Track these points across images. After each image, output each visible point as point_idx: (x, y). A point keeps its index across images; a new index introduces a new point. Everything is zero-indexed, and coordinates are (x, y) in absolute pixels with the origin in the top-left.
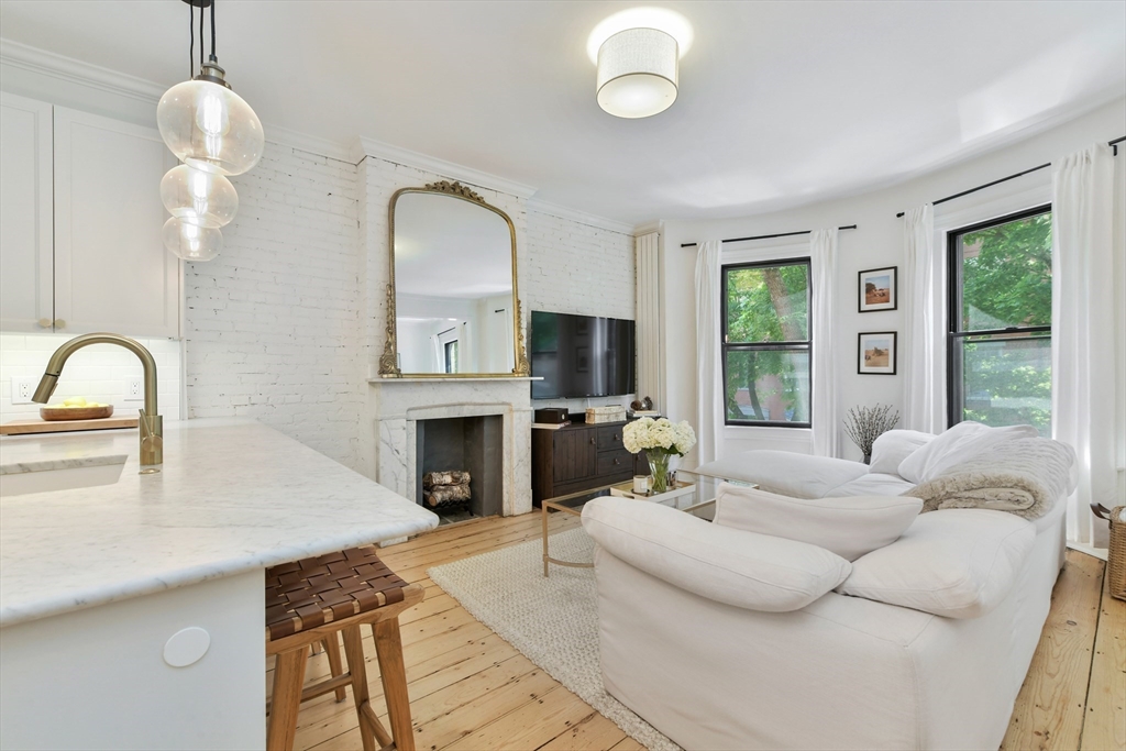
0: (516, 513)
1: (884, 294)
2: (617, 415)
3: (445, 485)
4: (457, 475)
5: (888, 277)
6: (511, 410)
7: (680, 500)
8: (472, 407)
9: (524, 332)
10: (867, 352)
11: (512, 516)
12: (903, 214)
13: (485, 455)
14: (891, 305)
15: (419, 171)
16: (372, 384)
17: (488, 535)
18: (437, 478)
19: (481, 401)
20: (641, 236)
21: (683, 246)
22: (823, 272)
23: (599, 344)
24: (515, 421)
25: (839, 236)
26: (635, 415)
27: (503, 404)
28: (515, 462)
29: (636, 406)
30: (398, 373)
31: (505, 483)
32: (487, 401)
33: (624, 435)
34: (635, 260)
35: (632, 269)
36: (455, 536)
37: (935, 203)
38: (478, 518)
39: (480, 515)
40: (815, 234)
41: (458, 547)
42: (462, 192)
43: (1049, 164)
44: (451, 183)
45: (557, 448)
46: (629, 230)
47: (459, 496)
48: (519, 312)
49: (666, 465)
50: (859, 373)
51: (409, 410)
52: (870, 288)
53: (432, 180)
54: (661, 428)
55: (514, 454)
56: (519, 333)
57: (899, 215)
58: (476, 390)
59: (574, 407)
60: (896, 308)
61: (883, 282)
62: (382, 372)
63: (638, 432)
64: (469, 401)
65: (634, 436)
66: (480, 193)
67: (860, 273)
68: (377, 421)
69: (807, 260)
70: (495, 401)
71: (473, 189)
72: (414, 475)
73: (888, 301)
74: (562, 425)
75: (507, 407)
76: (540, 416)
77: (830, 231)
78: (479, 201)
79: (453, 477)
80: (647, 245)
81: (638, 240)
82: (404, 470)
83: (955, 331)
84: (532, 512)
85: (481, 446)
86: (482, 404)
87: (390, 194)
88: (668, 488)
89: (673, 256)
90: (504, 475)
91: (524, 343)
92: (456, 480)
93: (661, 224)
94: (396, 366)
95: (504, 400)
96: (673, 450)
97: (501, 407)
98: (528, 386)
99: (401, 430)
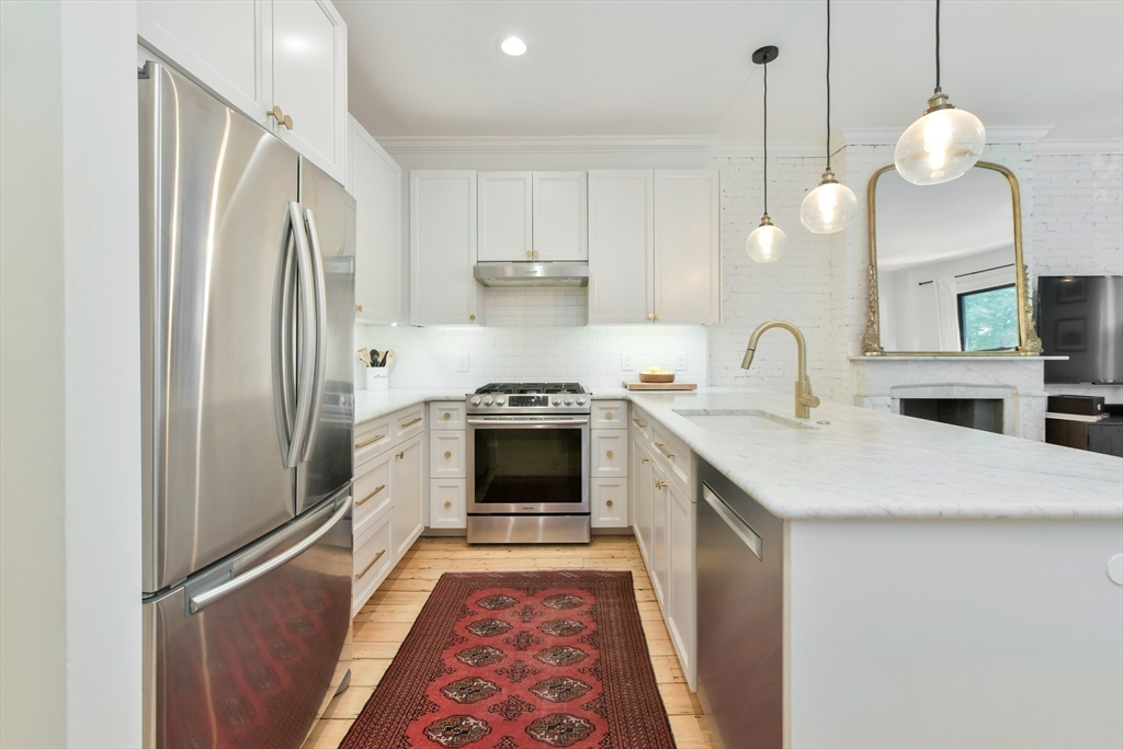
6: (1015, 394)
8: (963, 389)
16: (854, 361)
19: (975, 383)
24: (1021, 408)
27: (1005, 386)
30: (882, 351)
32: (984, 382)
51: (893, 388)
58: (970, 370)
62: (865, 350)
64: (960, 381)
70: (995, 383)
74: (1097, 418)
75: (1010, 391)
76: (1054, 404)
86: (977, 386)
87: (869, 175)
94: (879, 344)
95: (1007, 383)
97: (1001, 390)
98: (1041, 367)
99: (886, 408)
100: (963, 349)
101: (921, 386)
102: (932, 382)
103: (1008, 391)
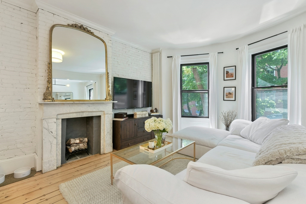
0: (106, 153)
1: (232, 75)
2: (145, 114)
3: (76, 144)
4: (81, 139)
5: (233, 69)
6: (104, 114)
7: (166, 149)
8: (87, 113)
9: (110, 85)
10: (226, 93)
11: (104, 154)
12: (238, 48)
13: (94, 131)
14: (234, 78)
15: (65, 18)
16: (40, 104)
17: (92, 164)
18: (72, 141)
19: (91, 111)
20: (154, 53)
21: (168, 57)
22: (213, 67)
23: (141, 90)
24: (106, 118)
25: (218, 55)
26: (151, 114)
27: (101, 111)
28: (106, 133)
29: (152, 111)
30: (53, 100)
31: (102, 142)
32: (94, 110)
33: (145, 124)
34: (152, 62)
35: (151, 65)
36: (78, 165)
37: (248, 45)
38: (90, 156)
39: (92, 154)
40: (210, 54)
41: (78, 171)
42: (84, 29)
43: (287, 31)
44: (79, 25)
45: (122, 128)
46: (150, 51)
47: (82, 147)
48: (108, 77)
49: (161, 136)
50: (224, 100)
51: (58, 115)
52: (227, 72)
53: (71, 23)
54: (160, 122)
55: (106, 130)
56: (108, 85)
57: (237, 49)
58: (89, 106)
59: (130, 112)
60: (235, 79)
61: (231, 71)
62: (44, 99)
63: (151, 124)
64: (86, 110)
65: (149, 125)
66: (92, 31)
67: (224, 68)
68: (42, 120)
69: (208, 63)
70: (98, 110)
71: (89, 29)
72: (60, 141)
73: (233, 77)
74: (125, 119)
75: (103, 113)
76: (116, 116)
77: (215, 54)
78: (92, 34)
79: (80, 140)
80: (156, 57)
81: (153, 55)
82: (55, 140)
83: (254, 87)
84: (113, 152)
85: (92, 128)
86: (92, 112)
87: (51, 26)
88: (162, 145)
89: (165, 61)
90: (101, 139)
91: (110, 88)
92: (81, 142)
93: (161, 50)
94: (51, 97)
95: (101, 110)
96: (164, 130)
97: (100, 112)
98: (111, 105)
99: (54, 123)
100: (90, 99)
101: (71, 113)
102: (75, 111)
103: (102, 113)
